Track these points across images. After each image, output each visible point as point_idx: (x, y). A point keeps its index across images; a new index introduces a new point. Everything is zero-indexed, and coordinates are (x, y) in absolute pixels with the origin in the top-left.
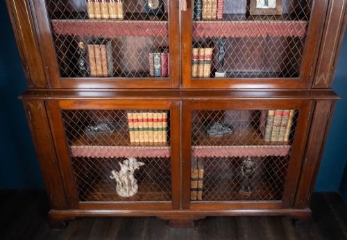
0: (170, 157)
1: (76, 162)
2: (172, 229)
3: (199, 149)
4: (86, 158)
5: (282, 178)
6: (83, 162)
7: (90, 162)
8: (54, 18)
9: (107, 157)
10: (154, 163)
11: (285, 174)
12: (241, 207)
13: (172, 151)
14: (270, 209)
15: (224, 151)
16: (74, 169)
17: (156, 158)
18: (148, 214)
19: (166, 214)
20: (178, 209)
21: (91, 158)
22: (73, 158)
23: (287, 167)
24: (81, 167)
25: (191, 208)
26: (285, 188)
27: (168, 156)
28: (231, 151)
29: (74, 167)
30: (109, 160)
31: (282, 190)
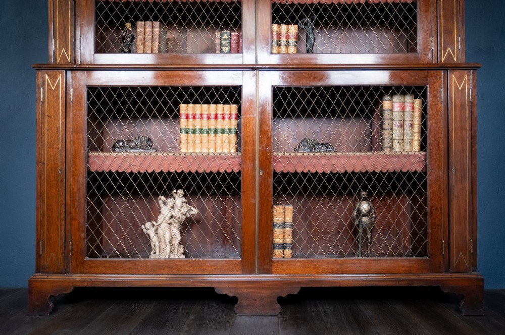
0: (240, 172)
4: (110, 173)
5: (421, 209)
6: (105, 180)
7: (115, 180)
9: (142, 171)
10: (214, 180)
11: (425, 201)
15: (324, 162)
17: (218, 173)
18: (200, 283)
20: (252, 273)
21: (117, 172)
22: (89, 173)
23: (425, 185)
24: (99, 188)
25: (274, 269)
26: (429, 230)
27: (236, 171)
28: (334, 161)
29: (89, 187)
30: (145, 176)
31: (425, 234)
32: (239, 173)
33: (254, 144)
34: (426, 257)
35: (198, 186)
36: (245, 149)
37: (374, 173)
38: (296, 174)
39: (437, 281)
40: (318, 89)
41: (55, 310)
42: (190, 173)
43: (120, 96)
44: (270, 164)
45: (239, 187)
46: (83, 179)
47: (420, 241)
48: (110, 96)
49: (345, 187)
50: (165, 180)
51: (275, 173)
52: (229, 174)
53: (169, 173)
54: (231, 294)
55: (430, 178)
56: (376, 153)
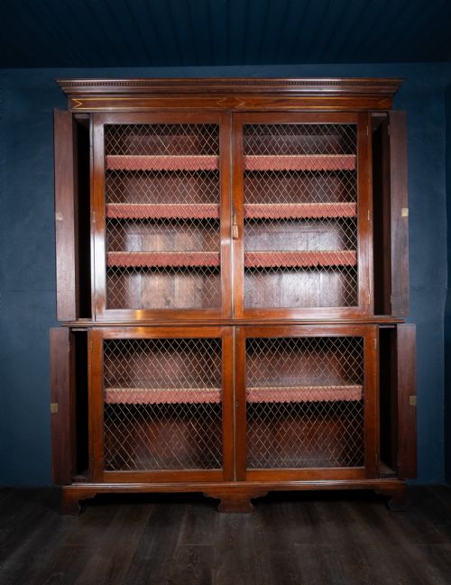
1: (110, 411)
2: (223, 515)
3: (255, 391)
4: (121, 405)
5: (359, 430)
6: (118, 411)
7: (125, 411)
8: (110, 250)
9: (146, 403)
10: (201, 409)
11: (362, 424)
12: (314, 476)
13: (223, 395)
14: (351, 478)
15: (285, 394)
16: (105, 420)
17: (205, 404)
18: (192, 488)
19: (216, 488)
20: (231, 480)
21: (127, 404)
22: (106, 405)
23: (362, 413)
24: (114, 417)
25: (248, 478)
26: (366, 446)
27: (218, 402)
28: (293, 394)
29: (106, 416)
30: (148, 407)
31: (362, 449)
32: (220, 404)
33: (232, 382)
34: (363, 467)
35: (190, 415)
36: (224, 386)
37: (324, 402)
38: (264, 404)
39: (371, 485)
40: (280, 339)
41: (82, 512)
42: (183, 404)
43: (128, 346)
44: (245, 398)
45: (220, 415)
46: (101, 410)
47: (359, 454)
48: (120, 346)
49: (301, 414)
50: (164, 410)
51: (248, 404)
52: (213, 405)
53: (167, 404)
54: (215, 496)
55: (366, 407)
56: (325, 387)
